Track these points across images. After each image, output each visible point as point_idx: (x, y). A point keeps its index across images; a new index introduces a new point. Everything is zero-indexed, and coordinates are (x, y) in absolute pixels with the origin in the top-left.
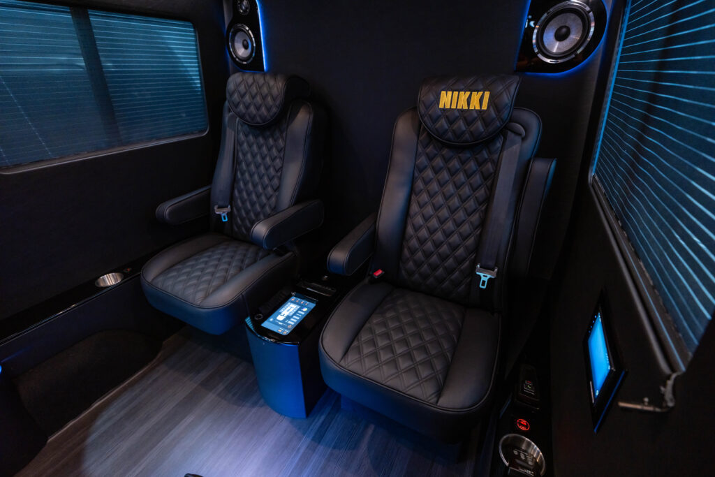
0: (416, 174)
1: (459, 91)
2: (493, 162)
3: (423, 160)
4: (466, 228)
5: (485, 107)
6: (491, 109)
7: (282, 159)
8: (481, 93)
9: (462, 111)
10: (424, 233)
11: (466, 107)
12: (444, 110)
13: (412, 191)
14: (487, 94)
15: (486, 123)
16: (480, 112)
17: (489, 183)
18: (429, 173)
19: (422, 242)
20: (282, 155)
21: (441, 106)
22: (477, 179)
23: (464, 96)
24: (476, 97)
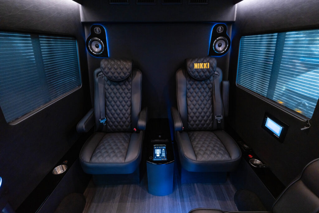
0: (187, 91)
1: (200, 63)
2: (211, 84)
3: (189, 86)
4: (208, 106)
5: (208, 67)
6: (211, 68)
7: (131, 93)
8: (206, 63)
9: (201, 69)
10: (195, 110)
11: (202, 68)
12: (196, 69)
13: (187, 97)
14: (208, 64)
15: (209, 72)
16: (207, 69)
17: (211, 90)
18: (192, 90)
19: (195, 113)
20: (130, 91)
21: (195, 68)
22: (207, 90)
23: (201, 64)
24: (205, 64)
